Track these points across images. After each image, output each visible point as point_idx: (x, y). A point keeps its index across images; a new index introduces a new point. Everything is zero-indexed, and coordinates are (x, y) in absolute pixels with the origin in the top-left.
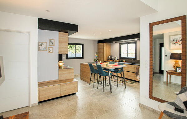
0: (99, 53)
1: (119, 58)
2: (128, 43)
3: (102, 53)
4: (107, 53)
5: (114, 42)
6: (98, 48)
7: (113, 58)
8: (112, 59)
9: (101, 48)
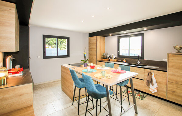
0: (90, 50)
1: (116, 56)
2: (130, 36)
3: (94, 50)
4: (100, 50)
5: (110, 35)
6: (89, 43)
7: (108, 56)
8: (107, 58)
9: (93, 43)
